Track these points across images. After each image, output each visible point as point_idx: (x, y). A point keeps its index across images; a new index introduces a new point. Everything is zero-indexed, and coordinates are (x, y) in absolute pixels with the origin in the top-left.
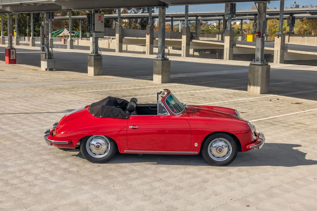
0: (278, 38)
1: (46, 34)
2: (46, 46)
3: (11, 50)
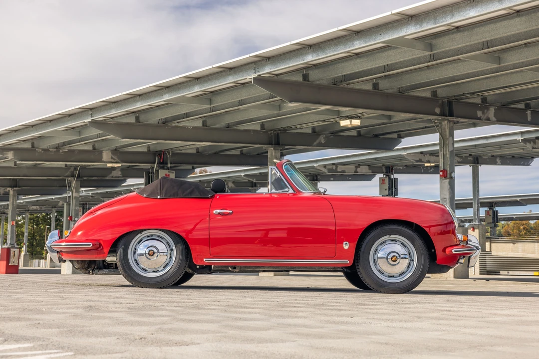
0: (474, 231)
1: (73, 215)
3: (11, 249)
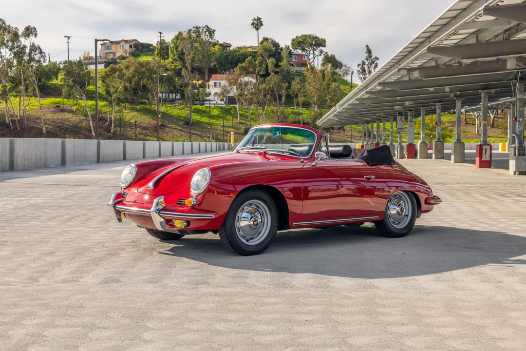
1: (518, 116)
2: (517, 135)
3: (483, 146)
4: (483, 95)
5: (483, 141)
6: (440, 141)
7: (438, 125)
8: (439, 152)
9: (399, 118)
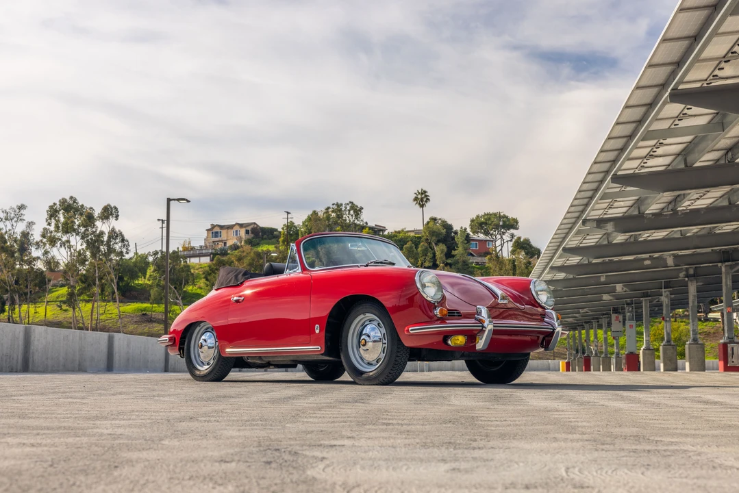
3: (729, 345)
4: (723, 269)
5: (728, 338)
6: (670, 345)
7: (666, 321)
8: (670, 360)
9: (614, 316)
